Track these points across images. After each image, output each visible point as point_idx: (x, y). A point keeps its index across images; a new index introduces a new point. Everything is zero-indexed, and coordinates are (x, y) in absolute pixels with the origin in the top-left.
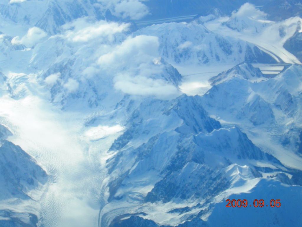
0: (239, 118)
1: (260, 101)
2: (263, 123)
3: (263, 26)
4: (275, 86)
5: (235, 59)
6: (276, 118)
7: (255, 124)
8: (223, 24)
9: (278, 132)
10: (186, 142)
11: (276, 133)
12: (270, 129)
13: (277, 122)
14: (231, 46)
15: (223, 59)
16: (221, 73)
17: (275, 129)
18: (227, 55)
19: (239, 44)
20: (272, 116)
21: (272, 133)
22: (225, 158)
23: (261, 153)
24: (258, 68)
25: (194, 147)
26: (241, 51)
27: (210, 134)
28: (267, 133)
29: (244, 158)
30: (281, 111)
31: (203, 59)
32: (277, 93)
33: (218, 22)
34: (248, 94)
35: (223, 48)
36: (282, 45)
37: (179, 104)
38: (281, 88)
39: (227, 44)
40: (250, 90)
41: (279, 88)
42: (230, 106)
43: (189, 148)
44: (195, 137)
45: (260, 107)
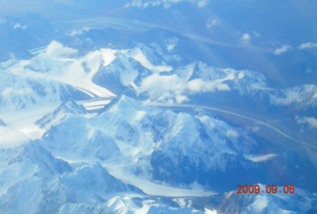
0: (84, 155)
1: (102, 135)
2: (110, 157)
3: (66, 64)
4: (112, 119)
5: (51, 100)
6: (122, 150)
7: (102, 159)
8: (25, 67)
9: (127, 163)
10: (53, 185)
11: (126, 164)
12: (118, 161)
13: (123, 154)
14: (44, 88)
15: (39, 102)
16: (46, 115)
17: (124, 161)
18: (42, 97)
19: (51, 84)
20: (117, 149)
21: (122, 165)
22: (96, 195)
23: (124, 185)
24: (82, 105)
25: (64, 189)
26: (55, 92)
27: (74, 173)
28: (117, 166)
29: (112, 192)
30: (124, 142)
31: (20, 104)
32: (115, 125)
33: (20, 66)
34: (87, 131)
35: (36, 90)
36: (91, 80)
37: (26, 150)
38: (119, 119)
39: (40, 86)
40: (89, 126)
41: (117, 119)
42: (72, 145)
43: (58, 190)
44: (60, 179)
45: (103, 142)
